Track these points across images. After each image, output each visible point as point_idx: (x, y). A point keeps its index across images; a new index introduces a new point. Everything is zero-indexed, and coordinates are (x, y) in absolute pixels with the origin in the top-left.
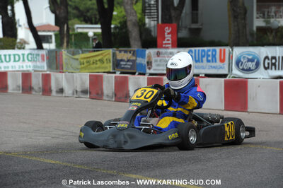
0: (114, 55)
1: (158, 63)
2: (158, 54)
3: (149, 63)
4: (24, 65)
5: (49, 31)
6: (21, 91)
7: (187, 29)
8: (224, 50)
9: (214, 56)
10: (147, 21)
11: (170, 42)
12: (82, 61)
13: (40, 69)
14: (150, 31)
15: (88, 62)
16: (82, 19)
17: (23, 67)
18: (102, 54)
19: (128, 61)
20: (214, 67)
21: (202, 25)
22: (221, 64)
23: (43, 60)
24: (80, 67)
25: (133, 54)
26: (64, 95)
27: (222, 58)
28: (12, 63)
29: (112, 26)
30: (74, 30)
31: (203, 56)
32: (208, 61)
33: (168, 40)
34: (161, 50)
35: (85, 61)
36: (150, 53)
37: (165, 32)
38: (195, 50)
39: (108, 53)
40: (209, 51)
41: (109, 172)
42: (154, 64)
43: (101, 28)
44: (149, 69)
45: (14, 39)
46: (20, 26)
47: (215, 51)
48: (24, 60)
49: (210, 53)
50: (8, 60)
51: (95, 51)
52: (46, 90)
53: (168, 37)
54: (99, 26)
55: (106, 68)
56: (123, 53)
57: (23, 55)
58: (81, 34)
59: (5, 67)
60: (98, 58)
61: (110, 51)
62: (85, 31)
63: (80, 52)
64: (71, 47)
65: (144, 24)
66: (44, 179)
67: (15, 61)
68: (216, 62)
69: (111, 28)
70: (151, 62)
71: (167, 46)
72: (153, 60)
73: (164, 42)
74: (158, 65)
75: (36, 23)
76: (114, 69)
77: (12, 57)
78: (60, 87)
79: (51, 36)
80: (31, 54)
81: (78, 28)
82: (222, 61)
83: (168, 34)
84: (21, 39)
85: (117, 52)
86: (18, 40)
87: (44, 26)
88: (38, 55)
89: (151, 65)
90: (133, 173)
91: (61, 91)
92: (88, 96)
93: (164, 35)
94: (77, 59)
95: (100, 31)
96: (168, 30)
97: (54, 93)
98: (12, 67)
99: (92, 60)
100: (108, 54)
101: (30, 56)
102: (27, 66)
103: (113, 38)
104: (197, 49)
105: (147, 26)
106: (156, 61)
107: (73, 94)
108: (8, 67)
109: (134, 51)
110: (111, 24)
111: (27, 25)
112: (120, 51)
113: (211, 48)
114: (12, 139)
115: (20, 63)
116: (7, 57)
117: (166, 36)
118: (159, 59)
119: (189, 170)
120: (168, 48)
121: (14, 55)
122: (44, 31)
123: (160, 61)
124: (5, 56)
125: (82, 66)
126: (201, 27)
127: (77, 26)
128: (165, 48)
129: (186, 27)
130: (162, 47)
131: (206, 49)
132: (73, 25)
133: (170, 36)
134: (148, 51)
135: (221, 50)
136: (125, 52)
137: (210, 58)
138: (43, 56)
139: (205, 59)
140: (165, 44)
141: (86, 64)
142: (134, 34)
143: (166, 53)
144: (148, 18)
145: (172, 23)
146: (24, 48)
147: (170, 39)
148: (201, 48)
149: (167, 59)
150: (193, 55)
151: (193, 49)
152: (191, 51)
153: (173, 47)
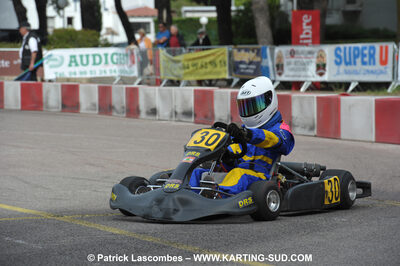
0: (231, 55)
1: (293, 66)
2: (292, 54)
3: (280, 67)
4: (108, 69)
5: (146, 16)
6: (97, 112)
7: (340, 12)
8: (387, 48)
9: (372, 56)
11: (310, 36)
12: (186, 63)
14: (288, 16)
15: (194, 65)
17: (105, 72)
18: (213, 54)
19: (251, 63)
20: (372, 72)
21: (361, 5)
22: (382, 68)
23: (133, 62)
24: (183, 72)
25: (258, 54)
26: (157, 117)
27: (384, 58)
28: (90, 67)
29: (233, 8)
30: (180, 14)
31: (356, 57)
32: (364, 63)
33: (307, 33)
34: (296, 48)
35: (190, 63)
36: (280, 52)
37: (302, 22)
38: (345, 49)
39: (221, 52)
40: (365, 48)
42: (286, 68)
43: (218, 11)
44: (280, 74)
45: (94, 32)
46: (106, 10)
47: (373, 48)
48: (106, 63)
49: (366, 52)
50: (85, 62)
51: (203, 50)
52: (132, 110)
53: (307, 29)
54: (214, 8)
55: (219, 73)
56: (243, 52)
57: (106, 55)
58: (191, 20)
59: (81, 73)
60: (208, 60)
61: (226, 49)
62: (196, 15)
63: (184, 51)
65: (279, 6)
67: (94, 64)
68: (374, 64)
69: (230, 11)
70: (282, 65)
71: (305, 41)
72: (285, 61)
73: (302, 36)
74: (292, 70)
75: (126, 5)
76: (230, 74)
77: (91, 59)
79: (148, 23)
80: (116, 54)
81: (186, 11)
82: (384, 62)
83: (308, 24)
84: (108, 29)
85: (235, 51)
86: (103, 32)
87: (140, 9)
88: (126, 55)
89: (282, 69)
91: (153, 112)
92: (193, 119)
93: (302, 26)
94: (178, 62)
95: (214, 15)
96: (306, 19)
97: (143, 115)
98: (91, 72)
99: (200, 62)
100: (223, 54)
101: (115, 57)
102: (111, 71)
103: (233, 27)
104: (348, 46)
105: (283, 9)
106: (289, 64)
107: (171, 116)
108: (85, 73)
109: (259, 50)
110: (230, 5)
111: (114, 9)
112: (239, 50)
113: (368, 45)
115: (101, 67)
116: (84, 59)
117: (305, 26)
118: (293, 60)
120: (307, 45)
121: (94, 56)
122: (139, 16)
123: (296, 63)
124: (81, 56)
125: (187, 71)
126: (360, 9)
127: (185, 8)
128: (303, 44)
129: (338, 10)
130: (298, 43)
131: (360, 45)
132: (179, 7)
133: (310, 27)
134: (277, 49)
135: (381, 48)
136: (247, 50)
137: (366, 59)
139: (359, 60)
140: (303, 39)
141: (191, 68)
142: (261, 22)
143: (302, 52)
145: (312, 9)
147: (311, 32)
148: (353, 45)
149: (305, 60)
150: (342, 54)
151: (342, 46)
152: (339, 49)
153: (314, 43)
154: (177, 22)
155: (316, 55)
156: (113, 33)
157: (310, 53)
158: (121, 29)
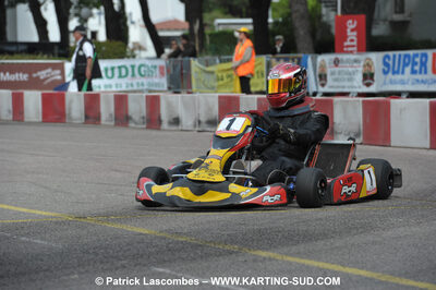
0: (269, 65)
1: (337, 76)
2: (336, 63)
3: (322, 78)
4: (135, 82)
5: (176, 30)
7: (387, 23)
9: (423, 64)
10: (324, 11)
11: (355, 43)
12: (220, 74)
13: (157, 89)
14: (330, 26)
15: (229, 76)
16: (227, 10)
17: (132, 85)
20: (423, 82)
21: (410, 15)
22: (434, 77)
23: (162, 74)
24: (216, 84)
26: (180, 128)
28: (116, 80)
29: (270, 20)
30: (212, 26)
31: (406, 65)
32: (413, 72)
33: (352, 40)
34: (340, 56)
35: (224, 75)
36: (323, 61)
37: (346, 28)
38: (394, 56)
39: (260, 62)
40: (416, 55)
41: (227, 247)
42: (329, 77)
43: (254, 24)
44: (323, 85)
45: (120, 43)
46: (133, 23)
47: (426, 56)
48: (133, 75)
49: (418, 60)
50: (110, 75)
52: (153, 120)
53: (352, 35)
54: (250, 20)
55: (257, 85)
56: (282, 61)
57: (133, 67)
59: (106, 86)
61: (263, 59)
62: (230, 28)
63: (218, 61)
64: (207, 54)
65: (320, 16)
66: (126, 258)
67: (120, 76)
68: (426, 72)
69: (267, 23)
70: (325, 76)
71: (350, 49)
72: (328, 71)
73: (346, 44)
74: (336, 80)
75: (155, 18)
77: (116, 71)
78: (175, 116)
80: (144, 65)
81: (219, 24)
83: (352, 30)
84: (134, 43)
85: (274, 61)
86: (130, 45)
87: (170, 22)
88: (155, 67)
89: (326, 80)
90: (263, 249)
91: (176, 121)
93: (346, 32)
94: (212, 73)
95: (251, 27)
96: (351, 24)
97: (165, 125)
98: (117, 85)
100: (260, 64)
101: (142, 69)
102: (138, 84)
104: (397, 53)
105: (324, 19)
106: (333, 73)
107: (195, 126)
108: (110, 86)
109: (299, 59)
110: (267, 17)
111: (142, 23)
112: (278, 60)
113: (419, 52)
114: (93, 196)
115: (128, 80)
116: (109, 71)
117: (349, 33)
118: (337, 69)
119: (353, 245)
120: (351, 52)
121: (120, 68)
122: (169, 30)
123: (340, 73)
124: (106, 68)
125: (221, 82)
126: (409, 19)
127: (219, 21)
128: (347, 52)
129: (385, 20)
130: (342, 51)
131: (411, 53)
132: (213, 20)
133: (355, 33)
134: (321, 58)
135: (434, 55)
136: (286, 60)
137: (417, 68)
138: (161, 68)
139: (408, 70)
140: (348, 46)
141: (226, 80)
142: (302, 32)
143: (348, 61)
144: (327, 6)
145: (358, 13)
146: (134, 57)
147: (355, 39)
148: (403, 53)
149: (350, 69)
150: (391, 63)
151: (391, 53)
152: (388, 57)
153: (360, 50)
154: (210, 35)
155: (362, 64)
156: (141, 48)
157: (356, 61)
158: (149, 43)
